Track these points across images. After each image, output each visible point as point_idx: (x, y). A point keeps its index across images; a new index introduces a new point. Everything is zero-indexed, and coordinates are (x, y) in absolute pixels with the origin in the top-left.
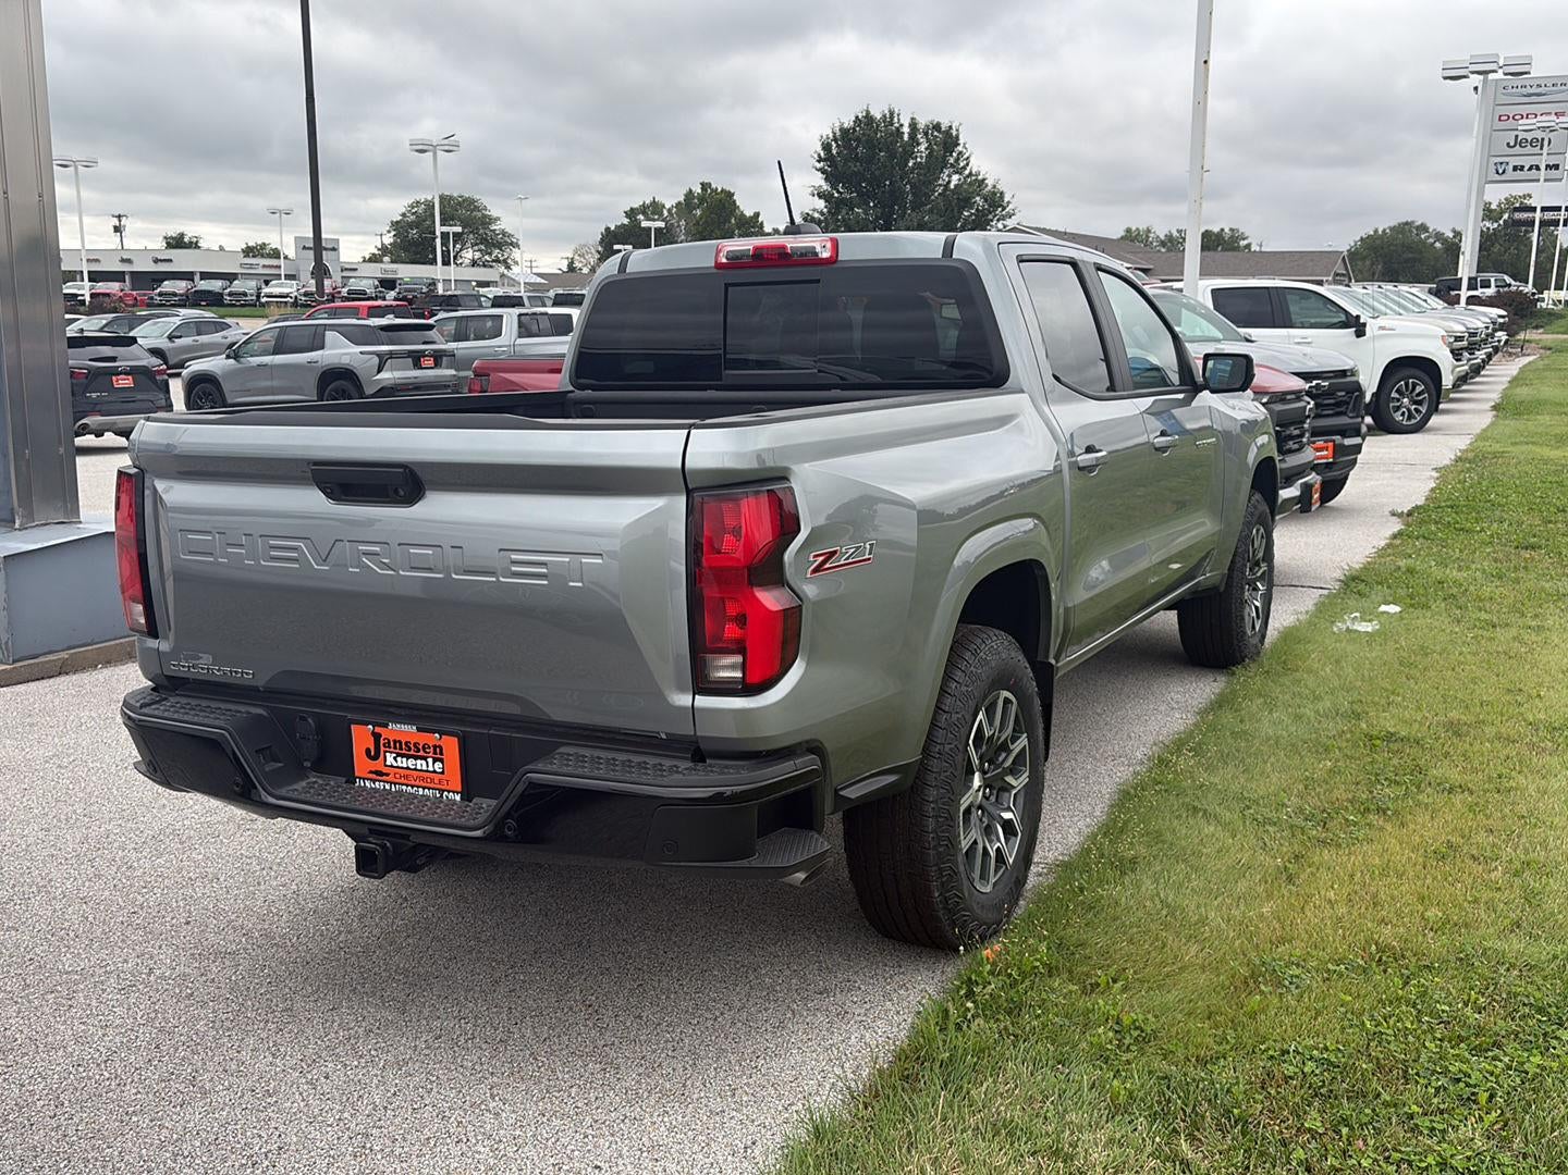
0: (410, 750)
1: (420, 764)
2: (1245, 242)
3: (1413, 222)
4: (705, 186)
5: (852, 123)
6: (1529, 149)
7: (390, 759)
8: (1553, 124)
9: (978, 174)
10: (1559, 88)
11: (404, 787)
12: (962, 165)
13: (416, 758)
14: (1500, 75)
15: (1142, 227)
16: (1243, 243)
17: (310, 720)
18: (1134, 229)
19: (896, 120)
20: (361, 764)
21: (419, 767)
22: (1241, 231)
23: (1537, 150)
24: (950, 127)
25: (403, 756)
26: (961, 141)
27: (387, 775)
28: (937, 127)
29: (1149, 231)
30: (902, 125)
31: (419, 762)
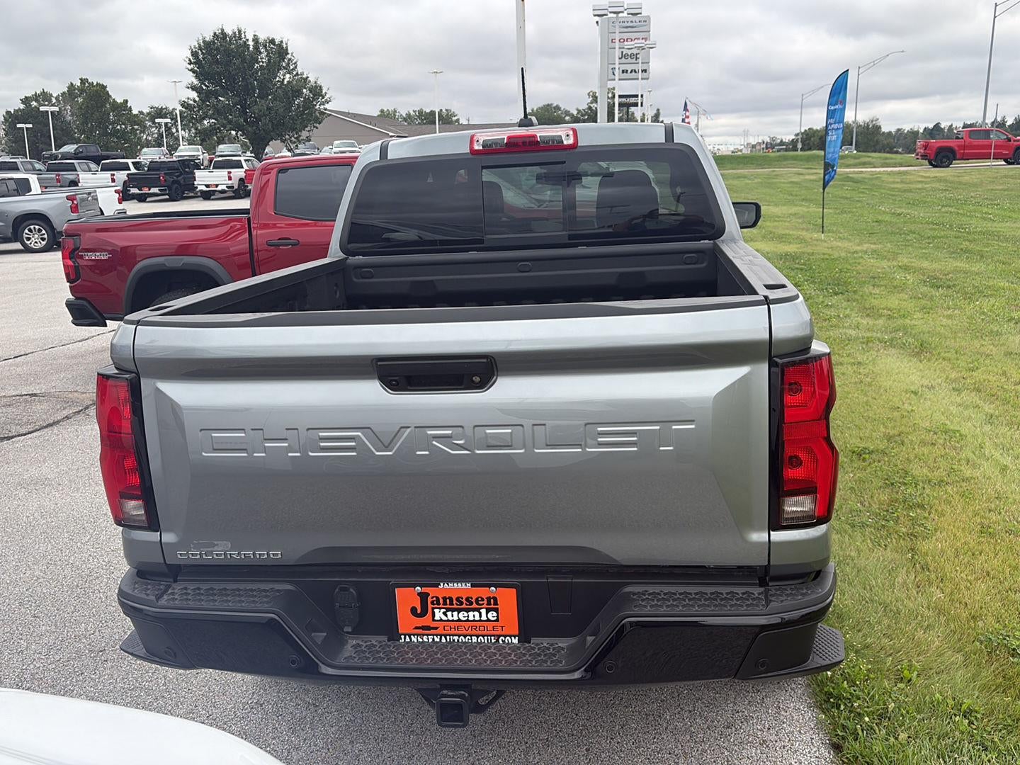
0: (461, 603)
1: (473, 615)
2: (456, 118)
3: (552, 104)
4: (83, 81)
5: (212, 38)
6: (629, 60)
7: (439, 614)
8: (643, 45)
9: (302, 74)
10: (642, 23)
11: (456, 638)
12: (291, 67)
13: (467, 610)
14: (625, 14)
15: (391, 109)
16: (454, 119)
17: (351, 590)
18: (386, 110)
19: (243, 36)
20: (405, 621)
21: (471, 618)
22: (452, 111)
23: (634, 61)
24: (282, 42)
25: (453, 610)
26: (290, 52)
27: (436, 628)
28: (272, 41)
29: (395, 111)
30: (248, 40)
31: (471, 614)
